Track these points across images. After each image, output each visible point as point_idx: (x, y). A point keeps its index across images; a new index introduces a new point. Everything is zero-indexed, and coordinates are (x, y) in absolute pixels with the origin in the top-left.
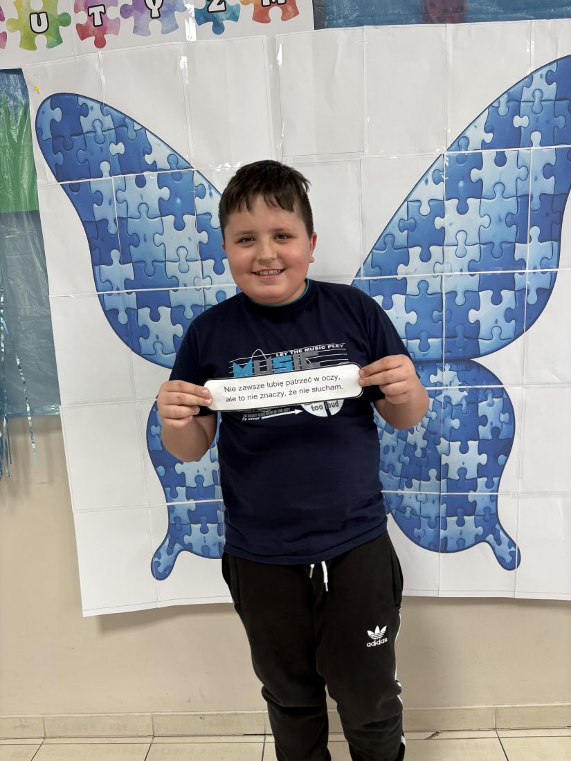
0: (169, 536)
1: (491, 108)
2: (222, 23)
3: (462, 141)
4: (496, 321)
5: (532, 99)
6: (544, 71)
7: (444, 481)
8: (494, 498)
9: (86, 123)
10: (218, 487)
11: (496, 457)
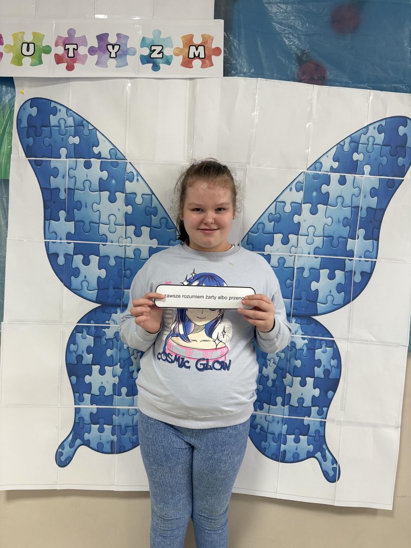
0: (73, 432)
1: (338, 145)
2: (159, 65)
3: (318, 165)
4: (330, 291)
5: (367, 143)
6: (377, 125)
7: (287, 407)
8: (322, 424)
9: (53, 120)
10: (115, 397)
11: (326, 392)
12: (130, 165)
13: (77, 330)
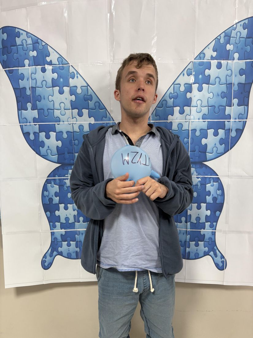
0: (51, 247)
1: (216, 40)
3: (202, 55)
4: (215, 144)
5: (236, 36)
6: (242, 23)
7: (189, 224)
8: (214, 233)
9: (18, 41)
10: (76, 223)
11: (215, 212)
12: (72, 68)
13: (48, 182)
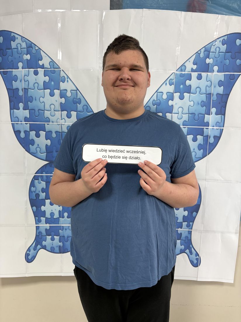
0: (35, 241)
1: (197, 54)
3: (183, 68)
4: (194, 149)
5: (215, 51)
6: (221, 39)
8: (190, 232)
9: (13, 45)
10: (61, 219)
11: (192, 213)
12: (63, 72)
13: (35, 178)
